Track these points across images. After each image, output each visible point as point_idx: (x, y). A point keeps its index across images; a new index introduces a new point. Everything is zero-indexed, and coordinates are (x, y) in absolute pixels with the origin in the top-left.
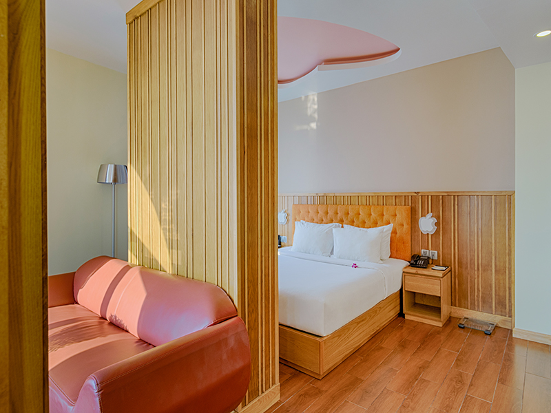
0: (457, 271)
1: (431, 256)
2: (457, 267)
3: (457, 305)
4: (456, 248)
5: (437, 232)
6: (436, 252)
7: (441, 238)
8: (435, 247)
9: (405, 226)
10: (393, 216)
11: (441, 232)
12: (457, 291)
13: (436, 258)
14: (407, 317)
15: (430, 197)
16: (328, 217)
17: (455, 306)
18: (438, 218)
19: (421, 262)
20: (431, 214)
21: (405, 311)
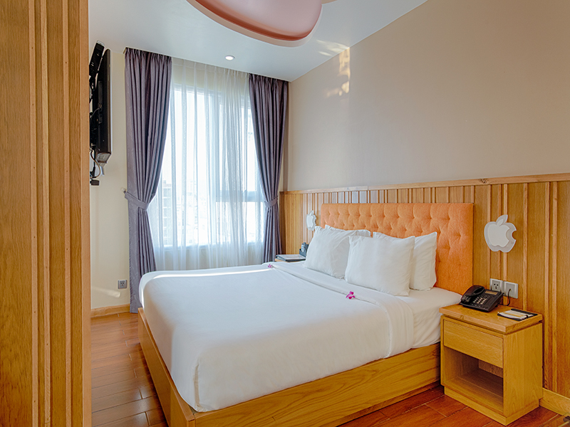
0: (555, 325)
1: (505, 291)
2: (555, 317)
3: (555, 387)
4: (554, 280)
5: (517, 248)
6: (516, 285)
7: (525, 260)
8: (514, 277)
9: (463, 237)
10: (443, 219)
11: (525, 250)
12: (555, 360)
13: (514, 294)
14: (447, 392)
15: (505, 187)
16: (360, 221)
17: (551, 389)
18: (519, 224)
19: (481, 301)
20: (505, 217)
21: (444, 381)
